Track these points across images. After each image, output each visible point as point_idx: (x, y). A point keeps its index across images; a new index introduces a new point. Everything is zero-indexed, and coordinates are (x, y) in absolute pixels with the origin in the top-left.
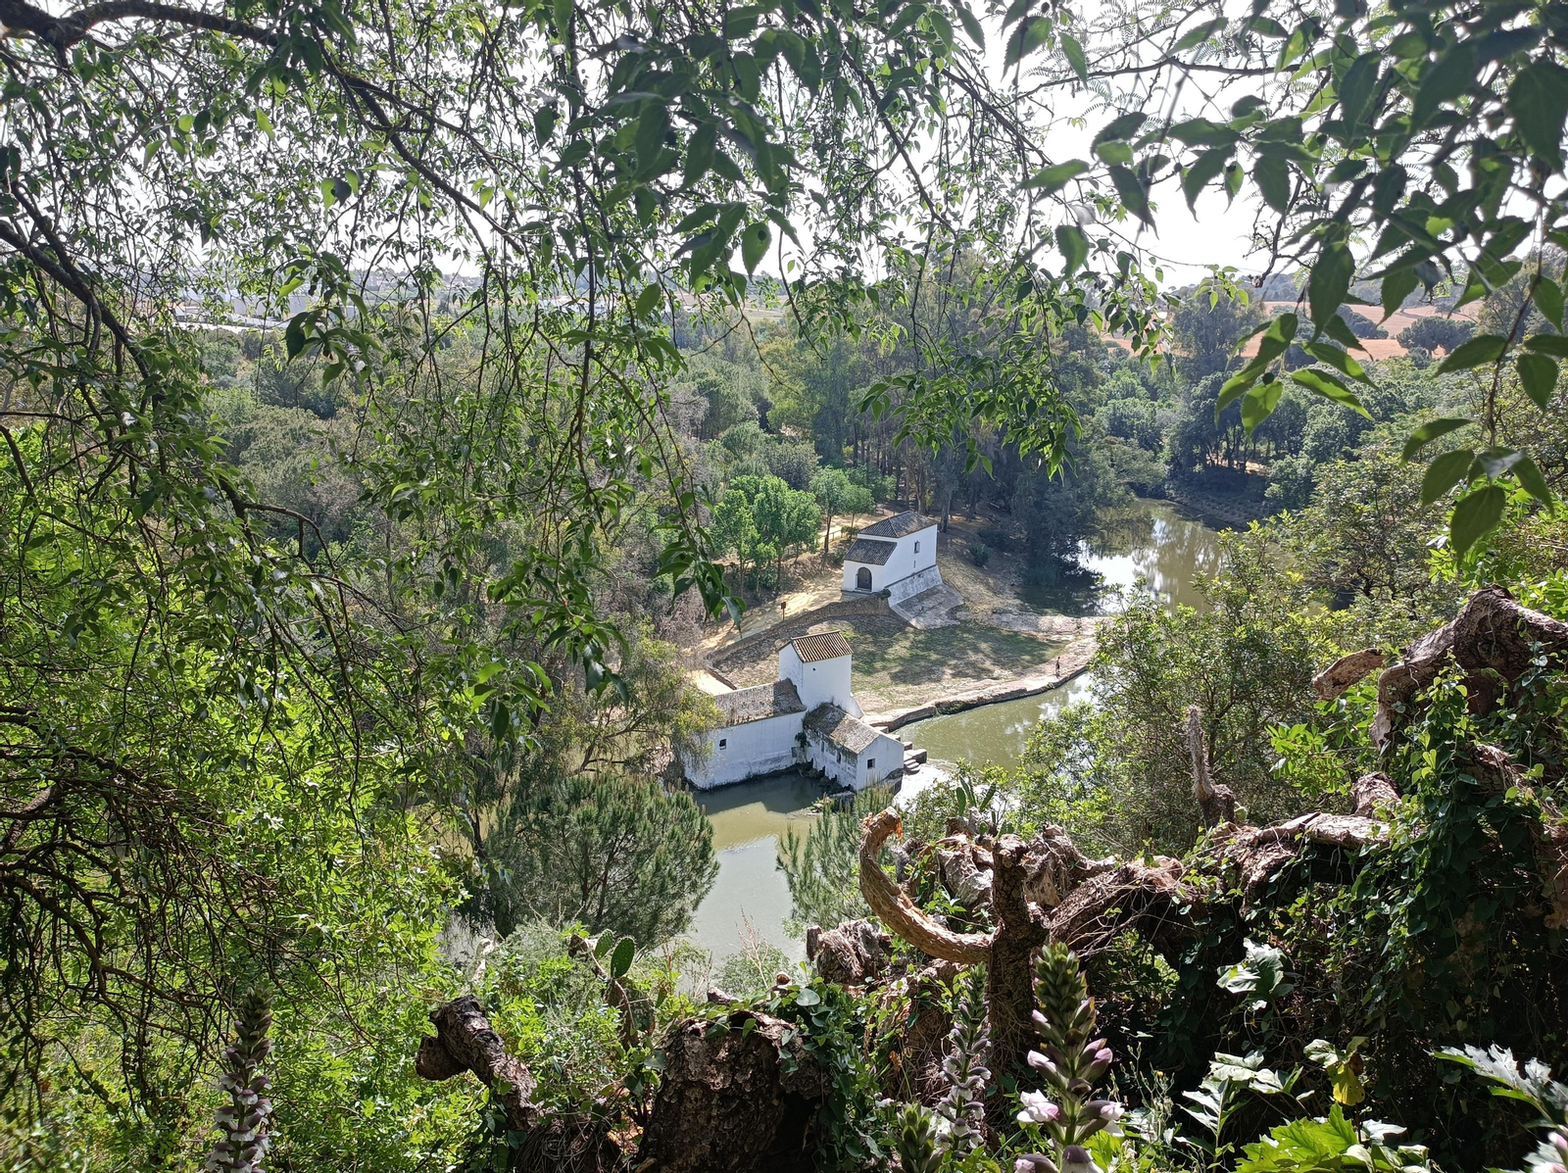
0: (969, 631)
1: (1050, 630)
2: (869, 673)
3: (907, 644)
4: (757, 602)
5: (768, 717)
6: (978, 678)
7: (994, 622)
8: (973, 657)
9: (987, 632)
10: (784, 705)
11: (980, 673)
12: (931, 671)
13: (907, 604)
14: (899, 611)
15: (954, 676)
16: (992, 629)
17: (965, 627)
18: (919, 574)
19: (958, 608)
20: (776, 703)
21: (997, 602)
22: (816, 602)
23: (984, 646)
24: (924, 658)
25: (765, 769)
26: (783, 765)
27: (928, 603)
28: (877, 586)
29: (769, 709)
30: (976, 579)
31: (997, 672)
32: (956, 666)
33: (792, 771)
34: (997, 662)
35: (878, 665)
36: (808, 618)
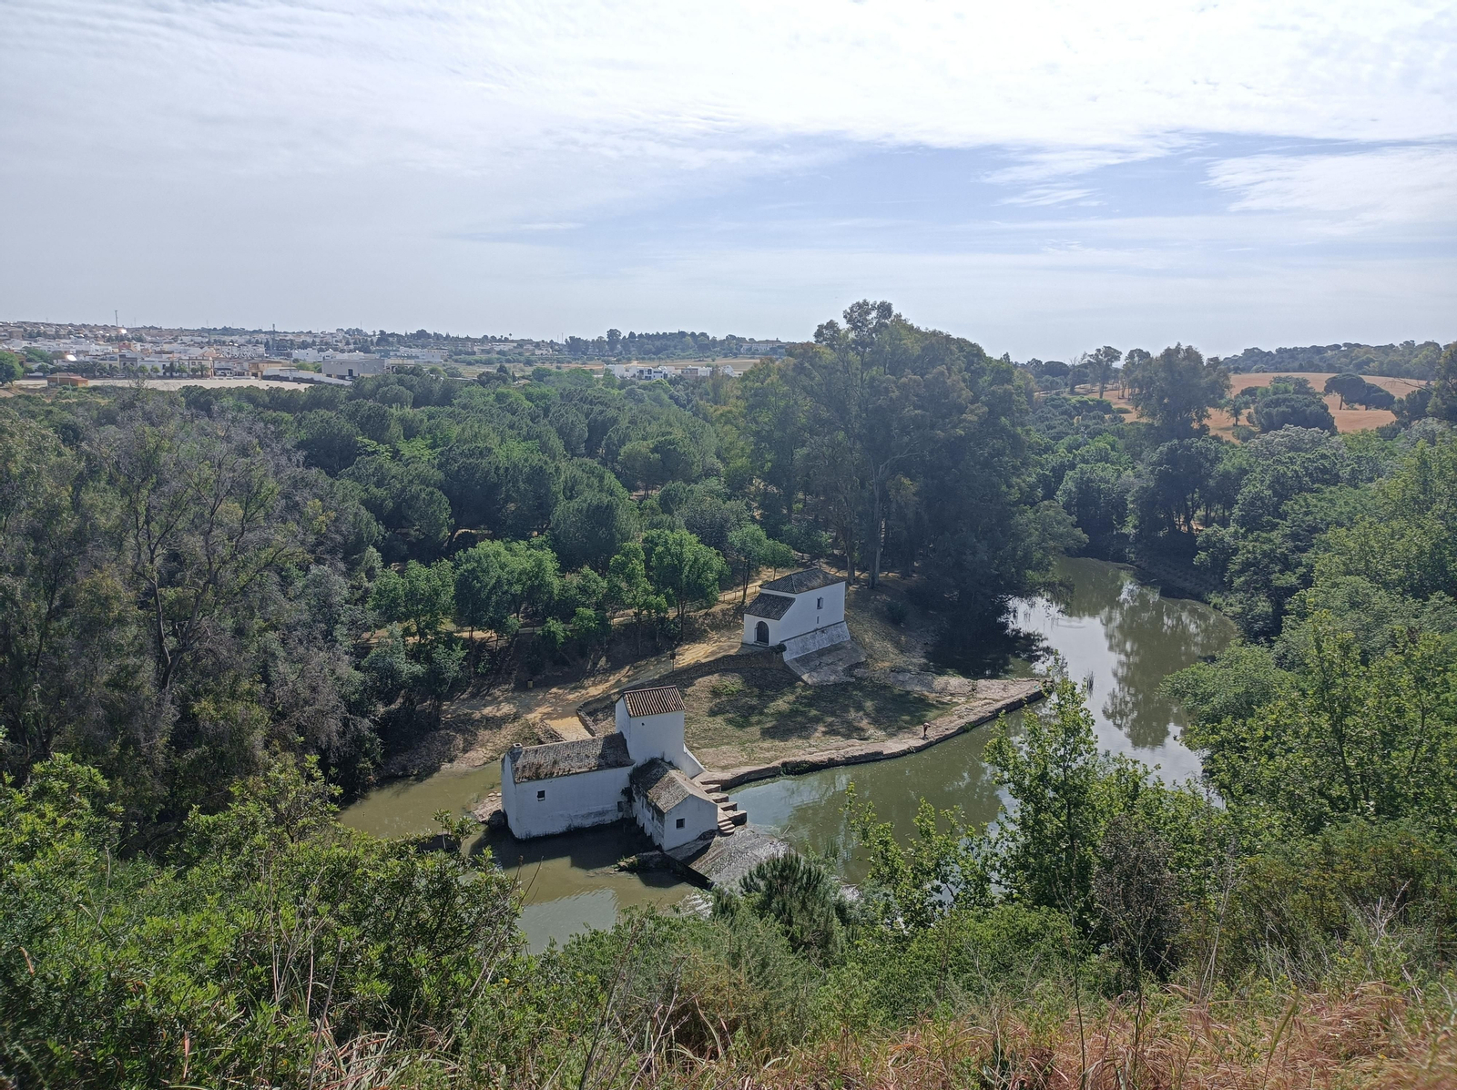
0: (861, 689)
1: (943, 691)
2: (741, 726)
3: (791, 698)
4: (657, 652)
5: (590, 770)
6: (848, 737)
7: (889, 682)
8: (852, 714)
9: (878, 690)
10: (611, 759)
11: (852, 731)
12: (804, 728)
13: (805, 660)
14: (794, 667)
15: (825, 733)
16: (885, 687)
17: (860, 681)
18: (823, 630)
19: (858, 665)
20: (602, 756)
21: (900, 660)
22: (713, 653)
23: (869, 704)
24: (803, 714)
25: (588, 823)
26: (608, 819)
27: (826, 659)
28: (774, 640)
29: (593, 762)
30: (888, 637)
31: (871, 731)
32: (831, 724)
33: (615, 825)
34: (876, 722)
35: (754, 719)
36: (699, 670)
